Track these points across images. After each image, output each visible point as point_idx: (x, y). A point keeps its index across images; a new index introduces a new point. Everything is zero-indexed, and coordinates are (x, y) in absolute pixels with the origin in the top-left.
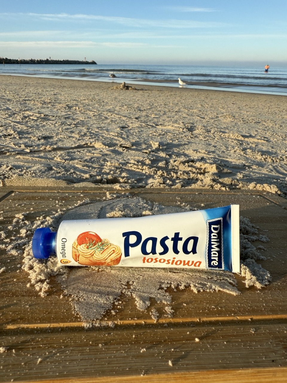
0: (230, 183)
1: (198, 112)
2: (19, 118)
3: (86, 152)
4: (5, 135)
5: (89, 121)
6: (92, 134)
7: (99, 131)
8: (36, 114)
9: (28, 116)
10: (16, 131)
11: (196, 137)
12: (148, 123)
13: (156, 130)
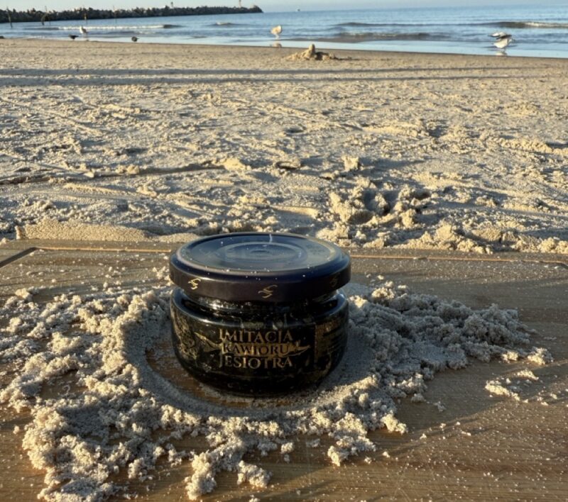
0: (496, 238)
1: (460, 98)
2: (90, 116)
3: (205, 177)
4: (57, 147)
5: (226, 119)
6: (224, 144)
7: (242, 138)
8: (126, 109)
9: (110, 113)
10: (80, 139)
11: (444, 147)
12: (347, 123)
13: (360, 135)
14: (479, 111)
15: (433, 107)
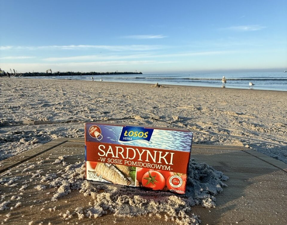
1: (203, 99)
2: (93, 102)
3: (129, 122)
4: (82, 111)
5: (134, 104)
6: (134, 111)
7: (140, 109)
8: (104, 100)
9: (99, 101)
10: (89, 108)
11: (203, 114)
12: (171, 105)
13: (176, 109)
14: (210, 103)
15: (196, 101)
